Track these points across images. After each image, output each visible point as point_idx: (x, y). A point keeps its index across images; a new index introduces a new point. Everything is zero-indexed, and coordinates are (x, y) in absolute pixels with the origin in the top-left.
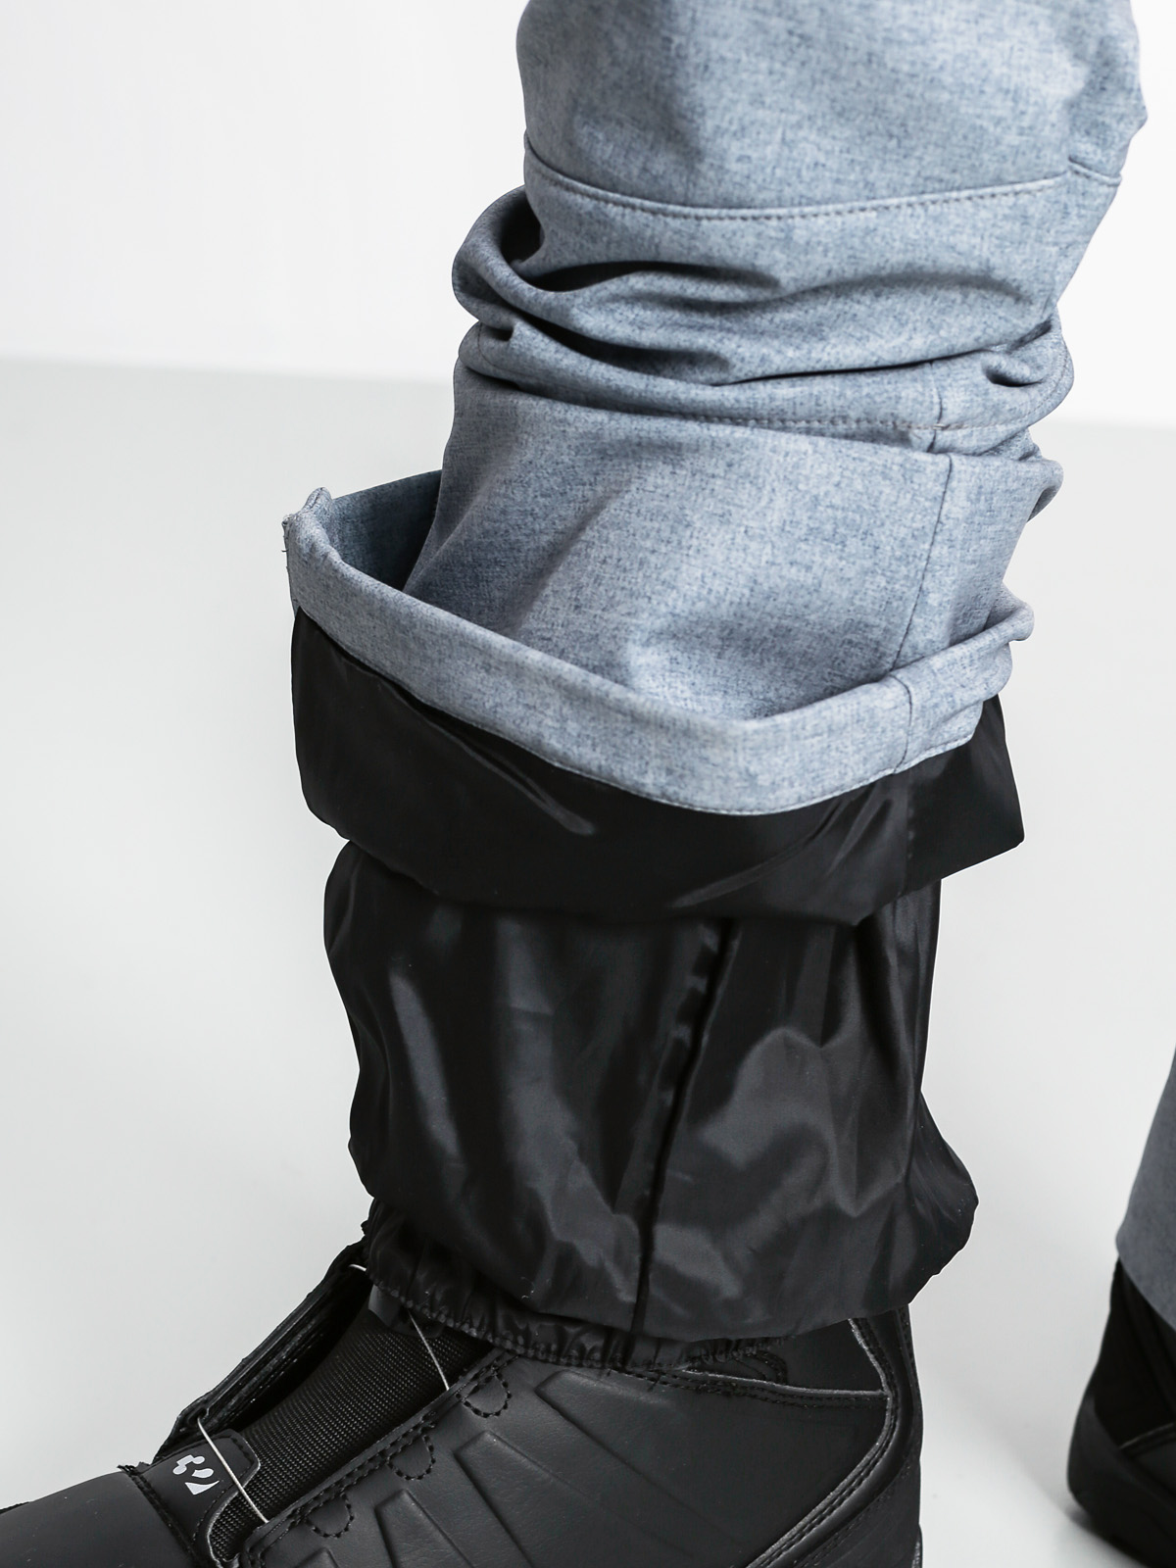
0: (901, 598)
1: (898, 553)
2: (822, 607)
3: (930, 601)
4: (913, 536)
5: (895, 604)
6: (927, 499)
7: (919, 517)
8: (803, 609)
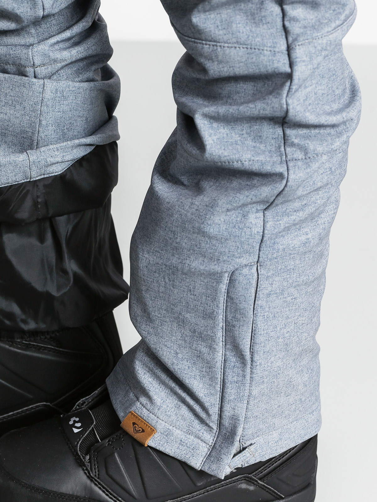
0: (34, 123)
1: (31, 109)
2: (12, 126)
3: (43, 123)
4: (35, 104)
5: (33, 125)
6: (37, 93)
7: (36, 98)
8: (7, 127)
